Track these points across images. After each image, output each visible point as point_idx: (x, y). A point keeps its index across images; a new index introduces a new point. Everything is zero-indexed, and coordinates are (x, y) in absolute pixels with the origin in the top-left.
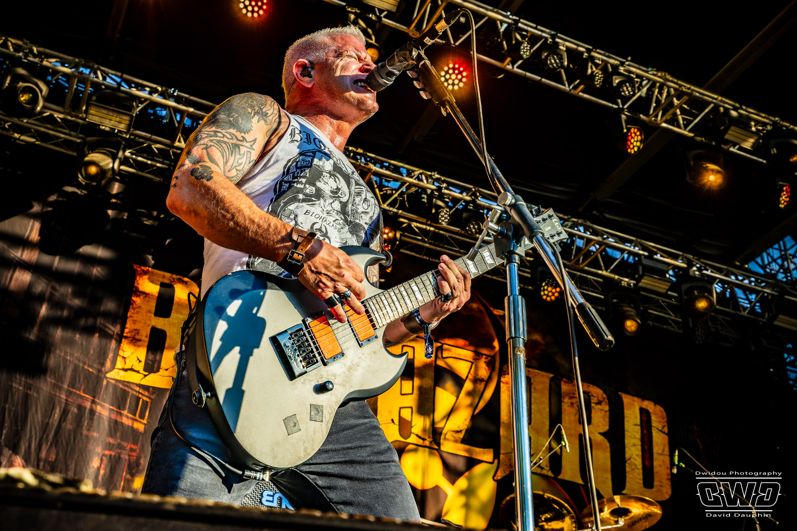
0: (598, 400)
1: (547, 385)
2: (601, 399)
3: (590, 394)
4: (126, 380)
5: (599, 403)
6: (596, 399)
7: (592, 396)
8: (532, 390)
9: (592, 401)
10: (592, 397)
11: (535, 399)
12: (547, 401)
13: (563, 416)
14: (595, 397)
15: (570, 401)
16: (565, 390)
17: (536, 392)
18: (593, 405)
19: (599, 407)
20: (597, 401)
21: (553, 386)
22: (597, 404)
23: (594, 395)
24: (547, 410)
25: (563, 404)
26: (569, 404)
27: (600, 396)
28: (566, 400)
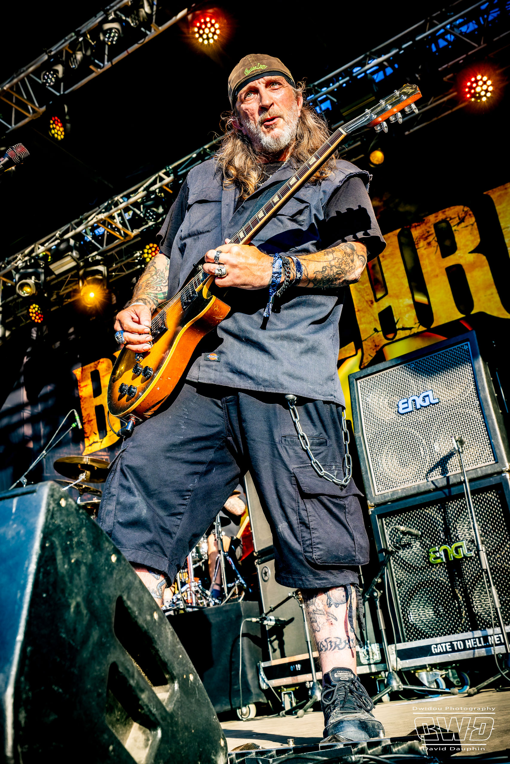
0: (459, 219)
1: (397, 244)
2: (463, 215)
3: (448, 219)
4: (93, 451)
5: (462, 220)
6: (457, 218)
7: (451, 219)
8: (381, 259)
9: (452, 225)
10: (450, 222)
11: (387, 266)
12: (400, 260)
13: (422, 262)
14: (455, 218)
15: (425, 242)
16: (417, 235)
17: (386, 259)
18: (453, 228)
19: (463, 225)
20: (459, 221)
21: (403, 240)
22: (458, 224)
23: (453, 217)
24: (402, 268)
25: (418, 251)
26: (426, 246)
27: (460, 214)
28: (422, 244)
